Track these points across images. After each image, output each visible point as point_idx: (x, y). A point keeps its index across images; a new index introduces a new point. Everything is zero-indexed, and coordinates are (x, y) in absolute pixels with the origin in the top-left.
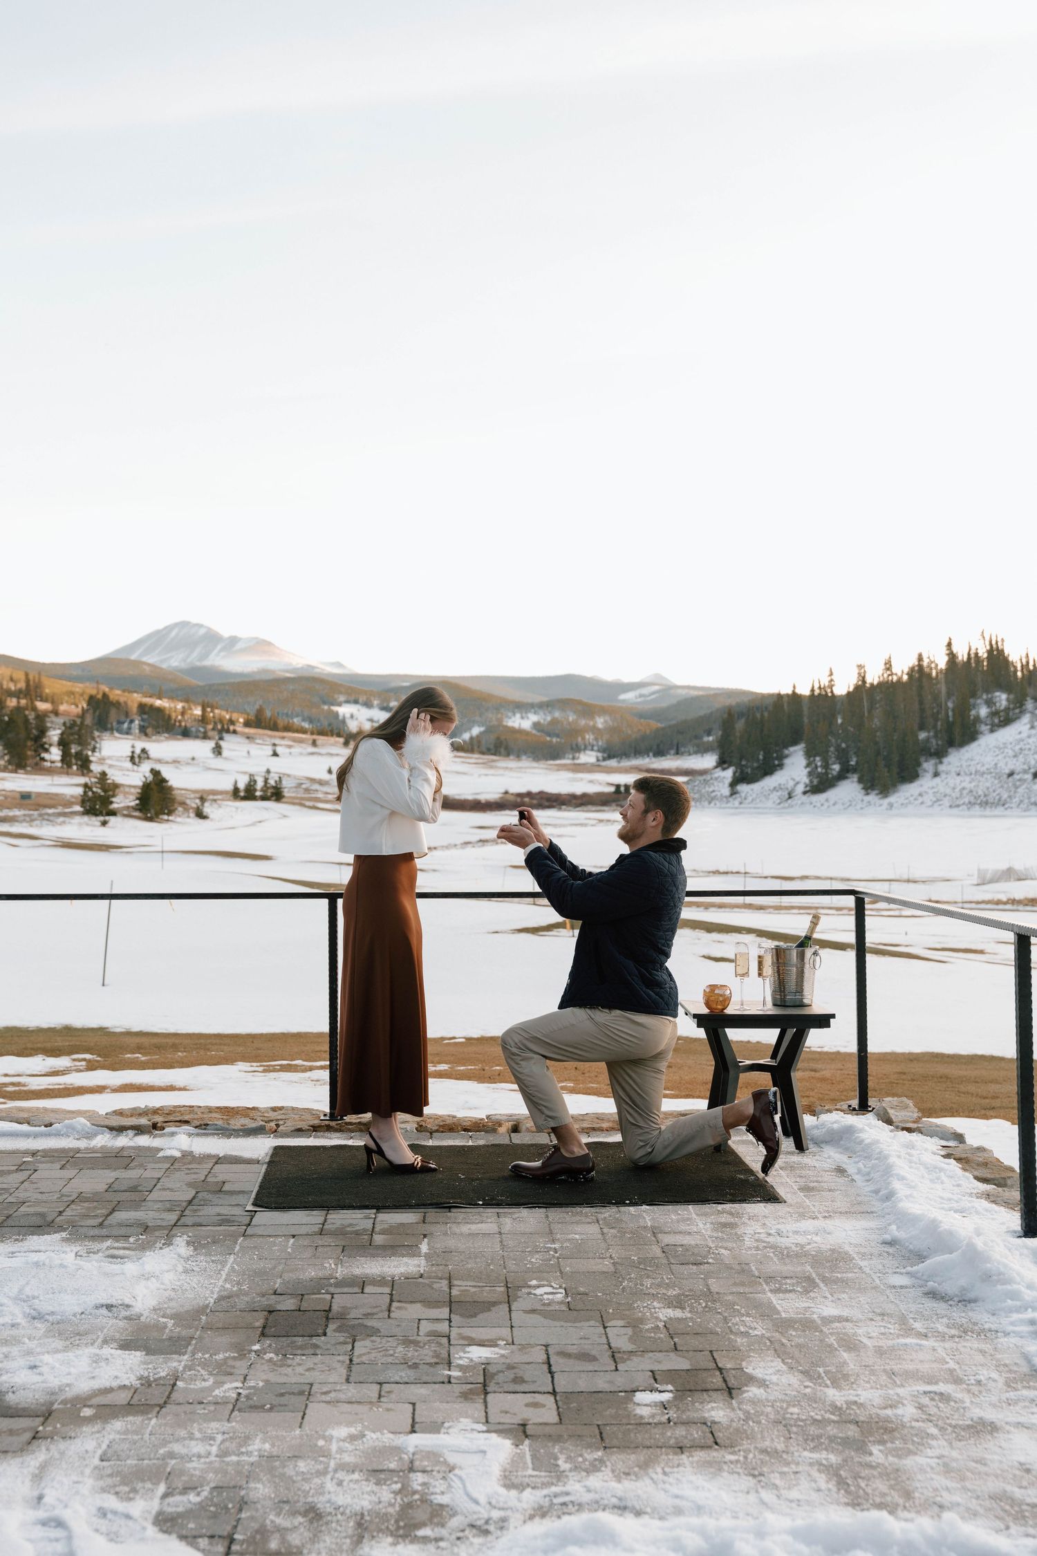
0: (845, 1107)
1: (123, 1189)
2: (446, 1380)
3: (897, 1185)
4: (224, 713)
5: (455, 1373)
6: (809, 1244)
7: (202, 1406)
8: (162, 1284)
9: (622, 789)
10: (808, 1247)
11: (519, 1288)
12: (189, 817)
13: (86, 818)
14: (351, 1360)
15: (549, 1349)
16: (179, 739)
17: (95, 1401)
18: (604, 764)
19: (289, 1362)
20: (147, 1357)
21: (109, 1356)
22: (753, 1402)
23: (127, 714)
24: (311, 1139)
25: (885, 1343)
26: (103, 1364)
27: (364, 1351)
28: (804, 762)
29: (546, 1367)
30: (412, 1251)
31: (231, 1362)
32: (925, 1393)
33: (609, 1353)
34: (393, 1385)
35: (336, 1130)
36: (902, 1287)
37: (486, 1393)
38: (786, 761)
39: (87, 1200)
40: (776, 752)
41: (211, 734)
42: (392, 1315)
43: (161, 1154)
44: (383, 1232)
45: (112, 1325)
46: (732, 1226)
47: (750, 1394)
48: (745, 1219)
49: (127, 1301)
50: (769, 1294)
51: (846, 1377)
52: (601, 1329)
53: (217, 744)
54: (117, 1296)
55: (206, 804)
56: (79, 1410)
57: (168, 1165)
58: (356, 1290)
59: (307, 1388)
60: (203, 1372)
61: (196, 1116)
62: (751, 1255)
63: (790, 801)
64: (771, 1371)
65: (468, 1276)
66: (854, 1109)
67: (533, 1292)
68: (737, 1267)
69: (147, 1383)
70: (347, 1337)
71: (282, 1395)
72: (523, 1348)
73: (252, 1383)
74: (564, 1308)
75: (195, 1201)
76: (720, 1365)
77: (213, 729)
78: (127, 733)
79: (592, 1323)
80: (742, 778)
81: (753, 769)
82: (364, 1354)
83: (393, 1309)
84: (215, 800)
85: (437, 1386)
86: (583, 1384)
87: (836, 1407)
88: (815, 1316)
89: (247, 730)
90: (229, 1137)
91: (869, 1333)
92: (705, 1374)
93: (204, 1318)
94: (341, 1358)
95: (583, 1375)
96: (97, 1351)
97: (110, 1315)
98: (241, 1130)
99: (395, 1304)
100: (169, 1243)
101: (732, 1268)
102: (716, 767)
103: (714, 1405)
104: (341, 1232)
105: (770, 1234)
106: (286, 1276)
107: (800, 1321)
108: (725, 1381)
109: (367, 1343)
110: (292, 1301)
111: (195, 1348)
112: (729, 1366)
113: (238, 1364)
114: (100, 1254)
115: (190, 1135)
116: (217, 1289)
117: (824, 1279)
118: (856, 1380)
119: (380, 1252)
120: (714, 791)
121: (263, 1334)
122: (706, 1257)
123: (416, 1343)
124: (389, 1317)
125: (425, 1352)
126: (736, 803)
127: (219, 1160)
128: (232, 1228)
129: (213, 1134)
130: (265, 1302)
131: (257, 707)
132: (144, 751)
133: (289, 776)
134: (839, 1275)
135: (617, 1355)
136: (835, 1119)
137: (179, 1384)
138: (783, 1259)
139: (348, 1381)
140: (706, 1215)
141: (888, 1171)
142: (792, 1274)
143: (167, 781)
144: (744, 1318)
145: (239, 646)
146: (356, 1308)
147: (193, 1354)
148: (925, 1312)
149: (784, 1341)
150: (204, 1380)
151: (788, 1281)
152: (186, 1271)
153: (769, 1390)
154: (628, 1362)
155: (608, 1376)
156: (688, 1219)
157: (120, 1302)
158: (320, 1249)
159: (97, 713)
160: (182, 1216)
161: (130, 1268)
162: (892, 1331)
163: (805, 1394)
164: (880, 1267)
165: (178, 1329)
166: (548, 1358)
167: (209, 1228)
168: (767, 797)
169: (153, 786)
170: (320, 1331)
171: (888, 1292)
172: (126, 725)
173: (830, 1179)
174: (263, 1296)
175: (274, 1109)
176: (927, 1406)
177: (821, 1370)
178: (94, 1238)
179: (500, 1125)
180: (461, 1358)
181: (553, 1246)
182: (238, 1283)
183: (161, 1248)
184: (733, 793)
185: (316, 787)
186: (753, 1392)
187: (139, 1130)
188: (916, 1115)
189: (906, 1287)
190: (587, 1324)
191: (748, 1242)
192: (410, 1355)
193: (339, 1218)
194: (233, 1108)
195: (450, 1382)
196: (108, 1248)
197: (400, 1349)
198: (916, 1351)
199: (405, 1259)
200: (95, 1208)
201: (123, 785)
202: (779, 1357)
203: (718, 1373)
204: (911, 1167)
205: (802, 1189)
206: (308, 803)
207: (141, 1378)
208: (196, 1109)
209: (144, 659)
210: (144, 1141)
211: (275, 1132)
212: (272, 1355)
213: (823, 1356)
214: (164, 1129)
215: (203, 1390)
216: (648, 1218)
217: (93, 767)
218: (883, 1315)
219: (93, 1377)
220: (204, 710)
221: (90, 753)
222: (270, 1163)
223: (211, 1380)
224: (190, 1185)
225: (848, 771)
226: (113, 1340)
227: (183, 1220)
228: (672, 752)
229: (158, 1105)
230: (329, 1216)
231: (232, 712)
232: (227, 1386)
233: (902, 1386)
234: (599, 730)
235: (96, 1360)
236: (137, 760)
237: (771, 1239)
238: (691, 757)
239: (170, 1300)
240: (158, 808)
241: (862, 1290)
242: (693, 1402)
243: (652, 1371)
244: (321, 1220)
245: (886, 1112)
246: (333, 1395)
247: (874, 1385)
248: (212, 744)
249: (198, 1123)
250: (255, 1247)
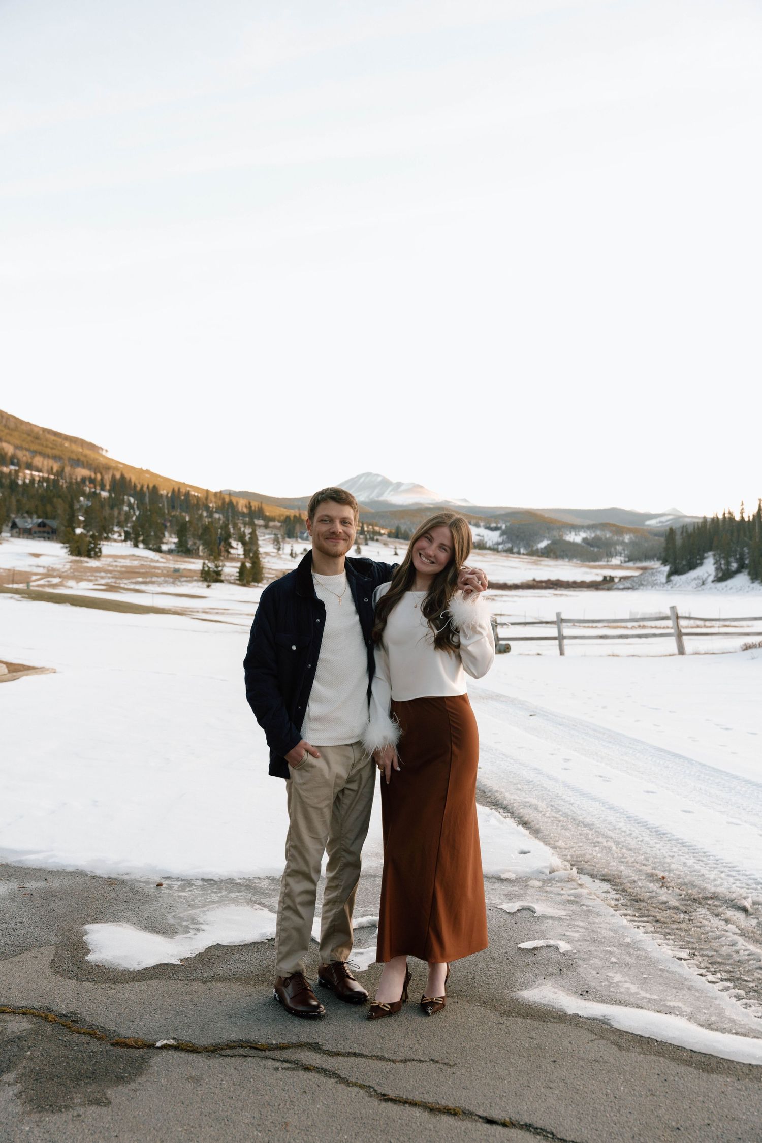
9: (608, 579)
28: (714, 562)
38: (703, 562)
40: (700, 555)
63: (703, 587)
80: (675, 571)
81: (683, 566)
120: (656, 580)
126: (669, 587)
145: (401, 488)
168: (689, 584)
184: (668, 581)
225: (742, 568)
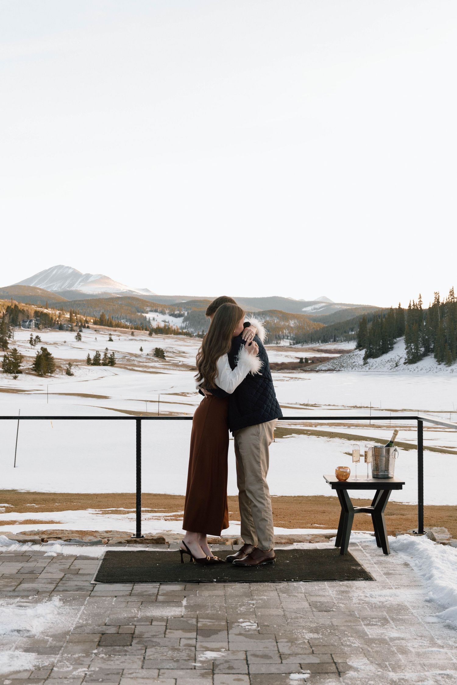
0: (411, 532)
1: (26, 572)
2: (193, 668)
3: (435, 572)
4: (82, 317)
5: (198, 664)
6: (386, 601)
7: (67, 679)
8: (46, 620)
9: (304, 360)
10: (386, 603)
11: (233, 623)
12: (62, 374)
13: (5, 375)
14: (144, 658)
15: (247, 653)
16: (57, 331)
17: (11, 677)
18: (294, 346)
19: (112, 659)
20: (38, 656)
21: (19, 655)
22: (351, 679)
23: (28, 317)
24: (126, 547)
25: (421, 650)
26: (15, 659)
27: (151, 653)
28: (405, 346)
29: (245, 662)
30: (179, 604)
31: (82, 659)
32: (439, 674)
33: (278, 655)
34: (166, 670)
35: (140, 543)
36: (433, 623)
37: (214, 674)
38: (395, 346)
39: (6, 578)
40: (390, 340)
41: (75, 328)
42: (166, 636)
43: (46, 555)
44: (163, 595)
45: (20, 640)
46: (347, 592)
47: (349, 675)
48: (354, 589)
49: (28, 628)
50: (364, 626)
51: (399, 667)
52: (275, 643)
53: (78, 334)
54: (22, 626)
55: (72, 367)
56: (3, 681)
57: (50, 560)
58: (148, 623)
59: (121, 671)
60: (67, 663)
61: (65, 535)
62: (356, 607)
64: (361, 664)
65: (207, 617)
66: (416, 533)
67: (241, 625)
68: (348, 613)
69: (38, 668)
70: (142, 647)
71: (108, 674)
72: (234, 652)
73: (93, 669)
74: (256, 633)
75: (64, 579)
76: (335, 661)
77: (76, 326)
78: (28, 328)
79: (270, 640)
80: (370, 355)
81: (376, 350)
82: (151, 655)
83: (167, 633)
84: (77, 365)
85: (188, 671)
86: (263, 670)
87: (393, 681)
88: (386, 637)
89: (95, 326)
90: (82, 546)
91: (413, 646)
92: (327, 665)
93: (68, 637)
94: (139, 657)
95: (264, 665)
96: (12, 653)
97: (19, 635)
98: (89, 543)
99: (168, 631)
100: (50, 600)
101: (345, 613)
102: (356, 349)
103: (331, 680)
104: (140, 595)
105: (366, 597)
106: (111, 617)
107: (378, 640)
108: (337, 668)
109: (153, 649)
110: (114, 629)
111: (63, 652)
112: (340, 661)
113: (85, 659)
114: (14, 605)
115: (61, 545)
116: (75, 623)
117: (393, 619)
118: (404, 668)
119: (161, 604)
121: (99, 645)
122: (332, 608)
123: (178, 650)
124: (165, 637)
125: (183, 654)
126: (367, 368)
127: (77, 558)
128: (84, 592)
129: (74, 545)
130: (100, 629)
131: (101, 313)
132: (37, 337)
133: (118, 352)
134: (401, 617)
135: (282, 656)
136: (405, 538)
137: (55, 669)
138: (372, 609)
139: (142, 668)
140: (333, 587)
141: (430, 565)
142: (376, 617)
143: (50, 354)
144: (349, 638)
145: (91, 279)
146: (148, 632)
147: (62, 654)
148: (444, 635)
149: (369, 649)
150: (68, 667)
151: (374, 620)
152: (59, 614)
153: (359, 673)
154: (288, 659)
155: (277, 666)
156: (324, 589)
157: (24, 629)
158: (129, 603)
159: (11, 316)
160: (57, 586)
161: (30, 612)
162: (425, 645)
163: (378, 675)
164: (423, 613)
165: (54, 642)
166: (247, 657)
167: (71, 592)
168: (384, 365)
169: (42, 357)
170: (129, 644)
171: (425, 625)
172: (27, 323)
173: (401, 569)
174: (99, 626)
175: (107, 532)
176: (440, 681)
177: (387, 663)
178: (10, 597)
179: (227, 541)
180: (201, 657)
181: (252, 602)
182: (86, 620)
183: (46, 602)
184: (365, 363)
185: (133, 358)
186: (351, 674)
187: (34, 542)
188: (448, 536)
189: (435, 623)
190: (268, 641)
191: (355, 600)
192: (175, 655)
193: (140, 587)
194: (85, 531)
195: (195, 669)
196: (18, 602)
197: (170, 652)
198: (437, 654)
199: (174, 608)
200: (11, 582)
201: (26, 356)
202: (366, 657)
203: (334, 665)
204: (442, 563)
205: (385, 574)
206: (129, 367)
207: (35, 666)
208: (65, 532)
209: (38, 286)
210: (37, 548)
211: (107, 544)
212: (103, 655)
213: (389, 657)
214: (47, 542)
215: (67, 672)
216: (303, 589)
217: (9, 346)
218: (422, 636)
219: (10, 666)
220: (71, 315)
221: (7, 338)
222: (104, 560)
223: (72, 667)
224: (61, 570)
225: (429, 352)
226: (20, 647)
227: (57, 588)
228: (332, 340)
229: (44, 529)
230: (135, 587)
231: (86, 316)
232: (80, 670)
233: (428, 671)
234: (292, 327)
235: (12, 657)
236: (34, 342)
237: (367, 599)
238: (342, 343)
239: (51, 628)
240: (45, 369)
241: (412, 624)
242: (320, 679)
243: (300, 664)
244: (130, 588)
245: (432, 534)
246: (134, 675)
247: (413, 670)
248: (75, 334)
249: (66, 539)
250: (95, 602)
